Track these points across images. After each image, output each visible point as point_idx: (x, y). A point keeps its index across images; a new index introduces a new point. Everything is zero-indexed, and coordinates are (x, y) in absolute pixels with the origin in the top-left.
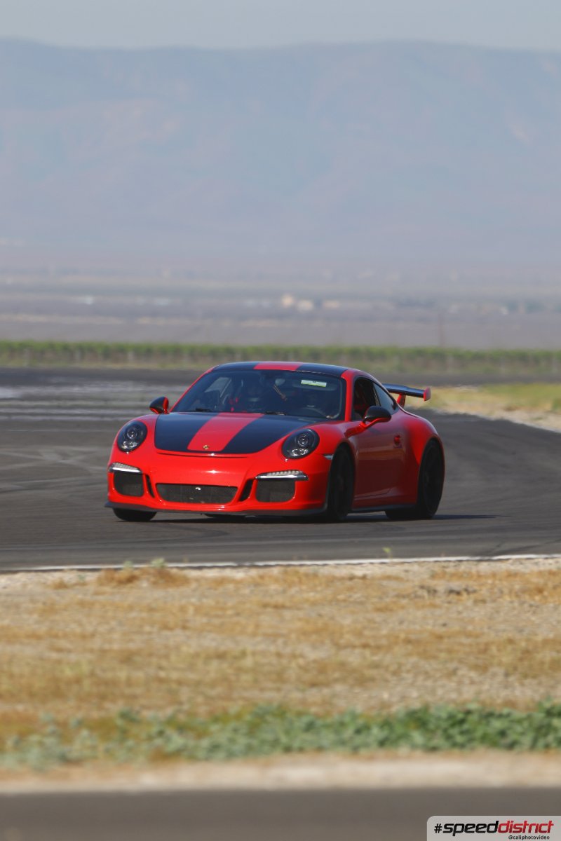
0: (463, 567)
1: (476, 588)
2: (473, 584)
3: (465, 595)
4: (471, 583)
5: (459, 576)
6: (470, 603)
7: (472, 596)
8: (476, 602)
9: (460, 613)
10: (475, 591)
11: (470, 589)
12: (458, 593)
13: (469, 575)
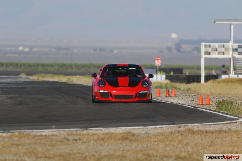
0: (78, 132)
1: (82, 138)
2: (81, 137)
3: (78, 141)
4: (80, 137)
5: (77, 135)
6: (80, 143)
7: (81, 141)
8: (82, 143)
9: (77, 146)
10: (82, 140)
11: (80, 139)
12: (76, 140)
13: (80, 134)
